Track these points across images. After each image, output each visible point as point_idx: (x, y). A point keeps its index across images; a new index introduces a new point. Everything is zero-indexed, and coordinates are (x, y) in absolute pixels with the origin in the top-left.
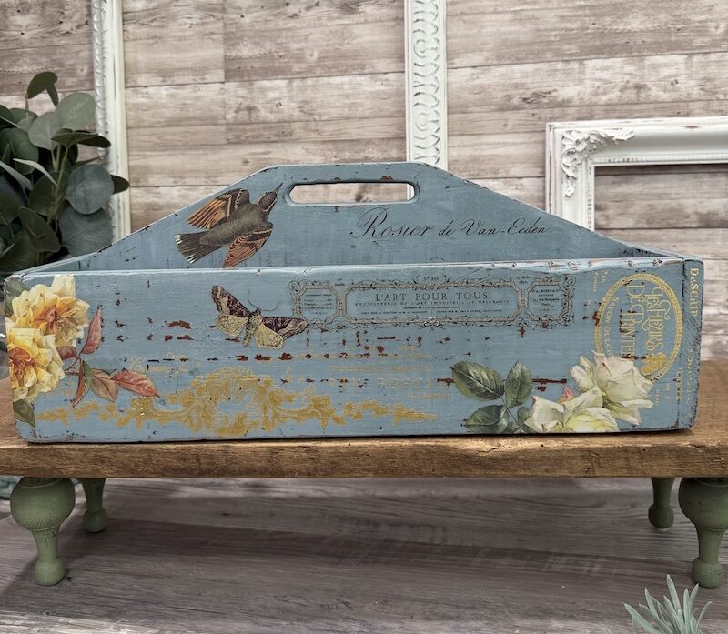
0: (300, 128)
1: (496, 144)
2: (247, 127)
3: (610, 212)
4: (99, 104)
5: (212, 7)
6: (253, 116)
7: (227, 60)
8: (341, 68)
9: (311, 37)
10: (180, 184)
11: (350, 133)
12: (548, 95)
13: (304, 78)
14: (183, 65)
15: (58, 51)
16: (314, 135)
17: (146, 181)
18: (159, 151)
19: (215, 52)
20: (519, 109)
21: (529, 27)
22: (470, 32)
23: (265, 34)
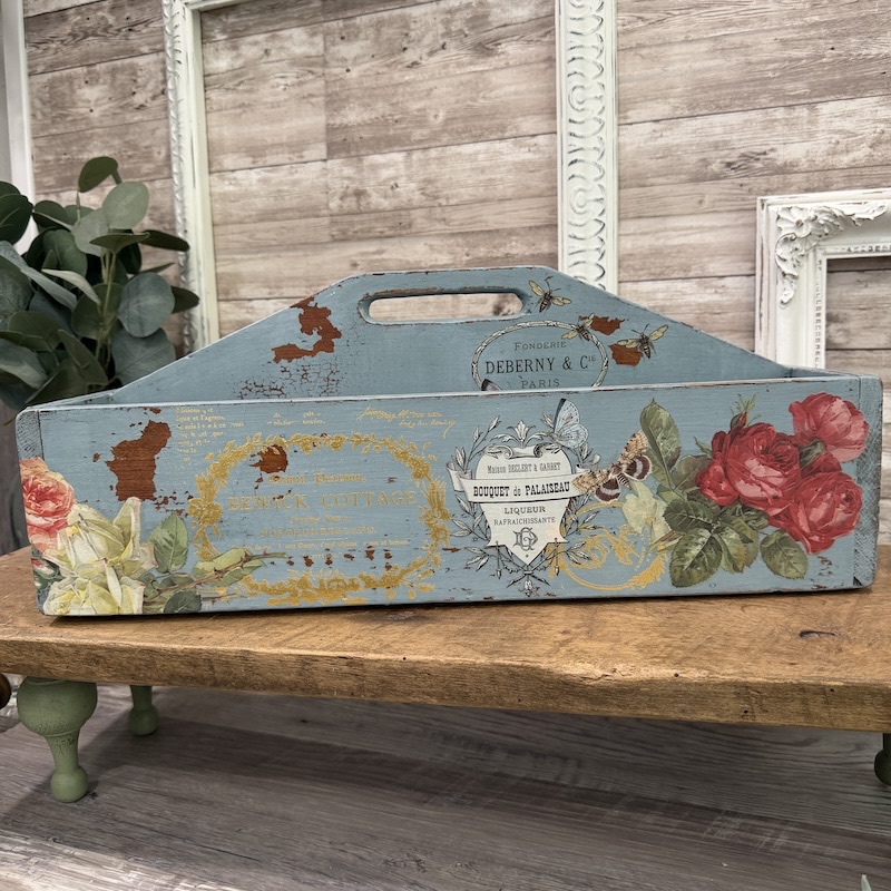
0: (422, 217)
1: (688, 229)
2: (356, 219)
3: (851, 325)
4: (177, 196)
5: (312, 60)
6: (363, 203)
7: (330, 129)
8: (474, 132)
9: (436, 92)
10: (277, 295)
11: (486, 222)
12: (762, 157)
13: (425, 149)
14: (277, 140)
15: (131, 130)
16: (439, 226)
17: (237, 292)
18: (252, 253)
19: (313, 120)
20: (719, 179)
21: (736, 59)
22: (650, 72)
23: (376, 92)
